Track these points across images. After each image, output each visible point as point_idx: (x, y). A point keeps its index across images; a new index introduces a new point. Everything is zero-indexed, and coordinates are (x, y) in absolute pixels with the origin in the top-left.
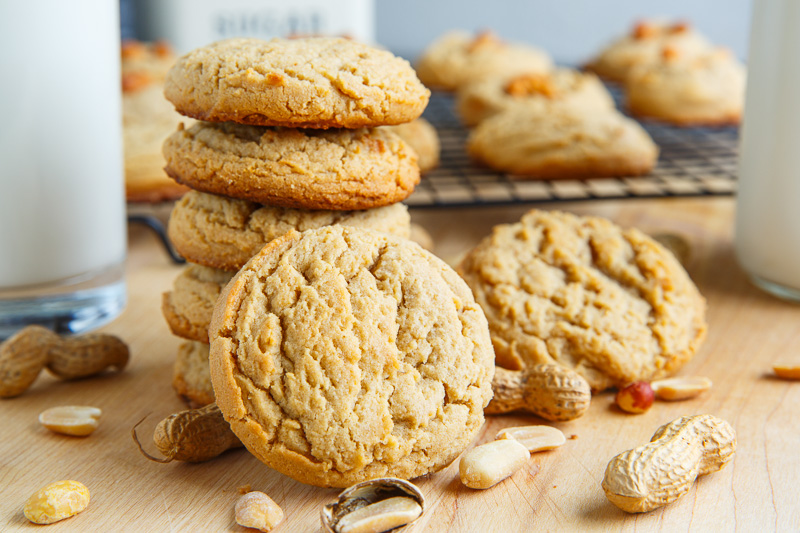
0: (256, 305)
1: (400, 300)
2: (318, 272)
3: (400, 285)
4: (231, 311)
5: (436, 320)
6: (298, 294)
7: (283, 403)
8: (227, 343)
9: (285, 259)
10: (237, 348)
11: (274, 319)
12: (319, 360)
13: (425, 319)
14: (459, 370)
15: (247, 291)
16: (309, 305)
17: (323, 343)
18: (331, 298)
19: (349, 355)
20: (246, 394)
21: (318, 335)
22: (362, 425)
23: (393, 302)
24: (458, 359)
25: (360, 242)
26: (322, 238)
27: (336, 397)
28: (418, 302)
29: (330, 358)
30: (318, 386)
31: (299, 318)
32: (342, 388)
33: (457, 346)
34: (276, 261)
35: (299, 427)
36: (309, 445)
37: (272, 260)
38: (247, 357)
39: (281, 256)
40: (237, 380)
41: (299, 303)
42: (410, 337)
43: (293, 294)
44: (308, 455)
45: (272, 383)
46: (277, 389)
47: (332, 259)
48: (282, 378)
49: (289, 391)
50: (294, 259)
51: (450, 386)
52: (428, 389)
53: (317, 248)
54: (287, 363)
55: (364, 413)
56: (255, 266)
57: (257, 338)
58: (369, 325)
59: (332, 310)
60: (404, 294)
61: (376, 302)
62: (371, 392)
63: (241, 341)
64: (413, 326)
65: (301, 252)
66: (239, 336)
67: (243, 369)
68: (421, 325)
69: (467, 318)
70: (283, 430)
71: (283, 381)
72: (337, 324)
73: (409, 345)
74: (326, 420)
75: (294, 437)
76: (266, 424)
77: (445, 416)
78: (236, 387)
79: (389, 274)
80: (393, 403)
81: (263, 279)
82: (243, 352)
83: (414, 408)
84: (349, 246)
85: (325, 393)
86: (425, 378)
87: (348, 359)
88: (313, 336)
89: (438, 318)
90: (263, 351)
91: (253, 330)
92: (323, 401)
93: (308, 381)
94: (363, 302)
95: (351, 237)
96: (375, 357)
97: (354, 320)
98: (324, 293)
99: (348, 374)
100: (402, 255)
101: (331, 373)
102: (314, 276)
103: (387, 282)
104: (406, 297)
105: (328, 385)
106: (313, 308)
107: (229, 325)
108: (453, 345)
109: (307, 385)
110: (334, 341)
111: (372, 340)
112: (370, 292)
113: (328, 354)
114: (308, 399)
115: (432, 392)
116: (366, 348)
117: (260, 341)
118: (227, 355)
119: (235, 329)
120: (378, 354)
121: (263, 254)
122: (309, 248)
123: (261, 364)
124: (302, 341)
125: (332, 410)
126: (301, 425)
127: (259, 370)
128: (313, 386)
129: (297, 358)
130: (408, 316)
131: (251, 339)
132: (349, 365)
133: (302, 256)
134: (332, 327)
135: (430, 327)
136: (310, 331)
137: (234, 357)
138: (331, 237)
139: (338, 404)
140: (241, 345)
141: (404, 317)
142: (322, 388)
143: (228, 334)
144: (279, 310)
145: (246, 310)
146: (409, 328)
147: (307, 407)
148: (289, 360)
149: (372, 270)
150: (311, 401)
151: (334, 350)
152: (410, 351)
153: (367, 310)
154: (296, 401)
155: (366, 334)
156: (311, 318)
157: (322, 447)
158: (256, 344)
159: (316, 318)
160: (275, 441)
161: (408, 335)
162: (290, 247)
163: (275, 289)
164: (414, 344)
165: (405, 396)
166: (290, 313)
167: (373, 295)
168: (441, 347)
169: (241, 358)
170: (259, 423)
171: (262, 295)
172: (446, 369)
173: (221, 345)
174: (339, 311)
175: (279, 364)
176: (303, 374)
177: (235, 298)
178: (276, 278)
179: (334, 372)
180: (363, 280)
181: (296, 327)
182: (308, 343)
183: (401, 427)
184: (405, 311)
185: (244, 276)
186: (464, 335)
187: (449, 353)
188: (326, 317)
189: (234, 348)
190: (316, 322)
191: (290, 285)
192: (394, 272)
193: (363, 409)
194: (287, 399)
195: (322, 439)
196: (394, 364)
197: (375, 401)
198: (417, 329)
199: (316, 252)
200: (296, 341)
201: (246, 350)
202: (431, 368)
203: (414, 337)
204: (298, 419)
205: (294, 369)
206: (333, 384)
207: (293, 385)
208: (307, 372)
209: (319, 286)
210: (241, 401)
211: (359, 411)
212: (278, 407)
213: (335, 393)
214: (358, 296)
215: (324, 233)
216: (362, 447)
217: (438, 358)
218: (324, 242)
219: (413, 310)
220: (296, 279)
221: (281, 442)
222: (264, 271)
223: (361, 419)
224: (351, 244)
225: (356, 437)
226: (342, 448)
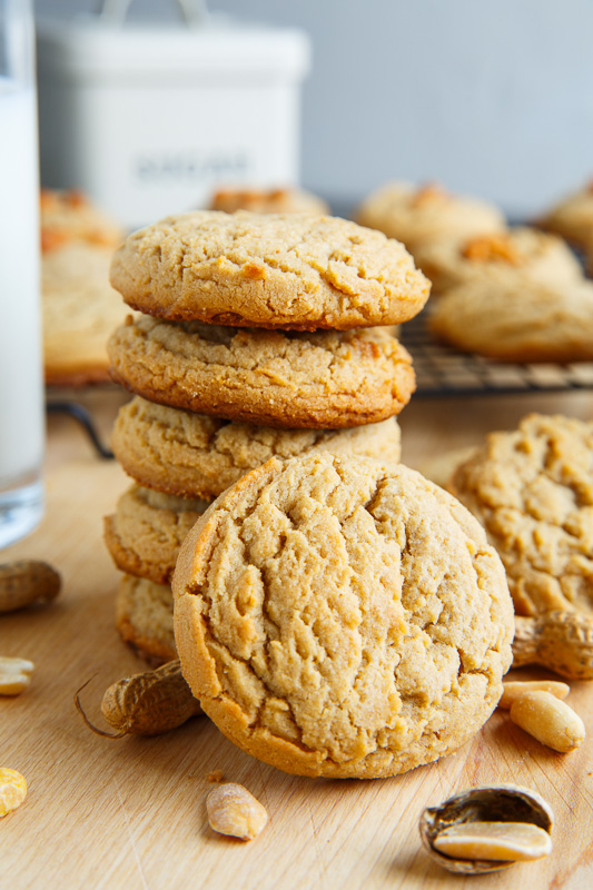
0: (231, 555)
1: (403, 545)
2: (306, 512)
3: (403, 528)
4: (200, 562)
5: (447, 570)
6: (283, 540)
7: (267, 678)
8: (197, 602)
9: (266, 496)
10: (210, 608)
11: (254, 573)
12: (311, 624)
13: (435, 569)
14: (476, 632)
15: (220, 536)
16: (297, 555)
17: (316, 604)
18: (323, 546)
19: (348, 618)
20: (221, 666)
21: (310, 593)
22: (365, 706)
23: (396, 548)
24: (474, 619)
25: (355, 474)
26: (309, 470)
27: (333, 672)
28: (425, 549)
29: (324, 623)
30: (311, 658)
31: (285, 572)
32: (339, 660)
33: (473, 603)
34: (254, 499)
35: (287, 708)
36: (300, 730)
37: (249, 496)
38: (221, 620)
39: (259, 491)
40: (210, 648)
41: (284, 553)
42: (417, 591)
43: (276, 541)
44: (298, 742)
45: (253, 654)
46: (260, 661)
47: (323, 496)
48: (265, 646)
49: (274, 663)
50: (277, 496)
51: (466, 653)
52: (440, 657)
53: (304, 482)
54: (271, 628)
55: (366, 691)
56: (228, 505)
57: (234, 596)
58: (370, 580)
59: (326, 562)
60: (408, 538)
61: (376, 549)
62: (374, 664)
63: (214, 600)
64: (420, 579)
65: (285, 487)
66: (212, 594)
67: (217, 635)
68: (430, 577)
69: (482, 566)
70: (268, 711)
71: (267, 650)
72: (332, 579)
73: (416, 602)
74: (321, 701)
75: (280, 721)
76: (245, 704)
77: (461, 690)
78: (208, 657)
79: (390, 514)
80: (399, 676)
81: (239, 521)
82: (217, 614)
83: (425, 682)
84: (342, 478)
85: (319, 667)
86: (435, 642)
87: (346, 623)
88: (304, 594)
89: (450, 567)
90: (243, 613)
91: (229, 586)
92: (316, 677)
93: (298, 651)
94: (362, 550)
95: (344, 468)
96: (377, 619)
97: (352, 572)
98: (314, 539)
99: (346, 642)
100: (405, 490)
101: (326, 640)
102: (301, 518)
103: (388, 523)
104: (410, 542)
105: (322, 656)
106: (302, 559)
107: (199, 579)
108: (468, 601)
109: (296, 657)
110: (329, 601)
111: (374, 597)
112: (369, 536)
113: (322, 618)
114: (299, 675)
115: (446, 659)
116: (367, 608)
117: (237, 600)
118: (198, 617)
119: (207, 584)
120: (381, 615)
121: (238, 489)
122: (294, 483)
123: (239, 630)
124: (290, 601)
125: (328, 688)
126: (290, 705)
127: (237, 637)
128: (304, 657)
129: (284, 622)
130: (414, 566)
131: (226, 597)
132: (348, 631)
133: (286, 492)
134: (326, 583)
135: (441, 580)
136: (299, 588)
137: (206, 619)
138: (320, 468)
139: (335, 680)
140: (214, 605)
141: (409, 567)
142: (315, 659)
143: (196, 590)
144: (260, 561)
145: (219, 561)
146: (416, 581)
147: (297, 685)
148: (274, 623)
149: (369, 507)
150: (302, 677)
151: (330, 613)
152: (417, 609)
153: (367, 561)
154: (284, 677)
155: (367, 590)
156: (300, 571)
157: (316, 734)
158: (233, 605)
159: (306, 572)
160: (257, 724)
161: (414, 589)
162: (270, 481)
163: (255, 534)
164: (423, 601)
165: (414, 667)
166: (274, 564)
167: (372, 540)
168: (454, 603)
169: (215, 621)
170: (237, 703)
171: (239, 541)
172: (460, 632)
173: (189, 604)
174: (333, 562)
175: (261, 629)
176: (292, 643)
177: (205, 546)
178: (254, 521)
179: (330, 640)
180: (361, 522)
181: (282, 583)
182: (298, 603)
183: (409, 706)
184: (410, 559)
185: (215, 516)
186: (480, 587)
187: (463, 611)
188: (318, 570)
189: (205, 609)
190: (306, 577)
191: (272, 529)
192: (396, 511)
193: (364, 685)
194: (272, 673)
195: (315, 724)
196: (401, 627)
197: (379, 674)
198: (425, 582)
199: (303, 487)
200: (282, 601)
201: (220, 611)
202: (442, 630)
203: (422, 592)
204: (284, 698)
205: (280, 635)
206: (329, 655)
207: (279, 656)
208: (297, 641)
209: (308, 531)
210: (215, 675)
211: (360, 687)
212: (260, 684)
213: (331, 667)
214: (355, 542)
215: (312, 463)
216: (364, 733)
217: (451, 618)
218: (312, 474)
219: (419, 558)
220: (280, 522)
221: (265, 727)
222: (240, 511)
223: (362, 698)
224: (345, 476)
225: (357, 721)
226: (341, 735)
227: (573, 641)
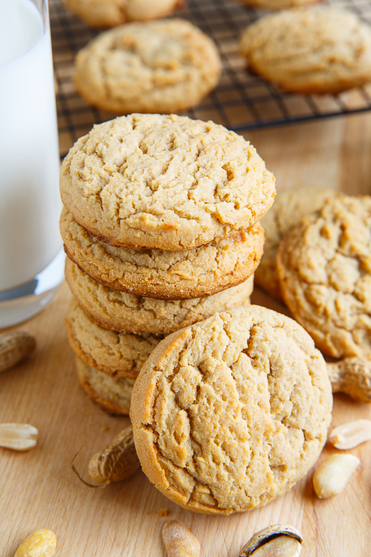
0: (168, 404)
1: (269, 372)
2: (211, 369)
3: (268, 362)
4: (149, 410)
5: (295, 383)
6: (198, 388)
7: (196, 476)
8: (150, 435)
9: (185, 361)
10: (158, 438)
11: (183, 414)
12: (220, 445)
13: (288, 383)
14: (312, 416)
15: (159, 390)
16: (208, 400)
17: (223, 432)
18: (224, 393)
19: (242, 437)
20: (168, 472)
21: (219, 426)
22: (254, 485)
23: (264, 375)
24: (311, 408)
25: (238, 333)
26: (210, 337)
27: (235, 470)
28: (282, 373)
29: (228, 443)
30: (222, 464)
31: (202, 414)
32: (238, 463)
33: (310, 399)
34: (177, 360)
35: (209, 492)
36: (216, 502)
37: (175, 360)
38: (166, 446)
39: (180, 354)
40: (160, 462)
41: (201, 400)
42: (278, 400)
43: (194, 392)
44: (216, 506)
45: (187, 465)
46: (191, 468)
47: (220, 355)
48: (193, 457)
49: (200, 468)
50: (191, 358)
51: (307, 431)
52: (293, 438)
53: (208, 347)
54: (196, 446)
55: (254, 475)
56: (162, 368)
57: (173, 432)
58: (252, 407)
59: (226, 403)
60: (271, 366)
61: (254, 383)
62: (257, 456)
63: (161, 435)
64: (280, 394)
65: (196, 352)
66: (158, 430)
67: (164, 455)
68: (285, 391)
69: (313, 369)
70: (197, 494)
71: (195, 461)
72: (231, 414)
73: (278, 408)
74: (229, 488)
75: (205, 499)
76: (184, 491)
77: (305, 454)
78: (160, 469)
79: (260, 355)
80: (271, 458)
81: (170, 378)
82: (163, 443)
83: (286, 459)
84: (230, 337)
85: (227, 468)
86: (289, 427)
87: (240, 439)
88: (215, 428)
89: (297, 380)
90: (179, 443)
91: (168, 424)
92: (225, 474)
93: (213, 461)
94: (246, 387)
95: (231, 329)
96: (257, 429)
97: (242, 405)
98: (218, 389)
99: (242, 451)
100: (268, 336)
101: (230, 452)
102: (207, 371)
103: (259, 361)
104: (272, 369)
105: (228, 462)
106: (212, 404)
107: (149, 421)
108: (307, 398)
109: (213, 465)
110: (230, 428)
111: (255, 417)
112: (249, 375)
113: (226, 440)
114: (215, 475)
115: (296, 440)
116: (251, 426)
117: (175, 434)
118: (151, 445)
119: (155, 423)
120: (260, 426)
121: (166, 356)
122: (201, 348)
123: (178, 453)
124: (207, 433)
125: (232, 480)
126: (210, 490)
127: (177, 457)
128: (218, 464)
129: (204, 444)
130: (275, 384)
131: (168, 433)
132: (242, 444)
133: (197, 356)
134: (227, 418)
135: (291, 389)
136: (212, 425)
137: (156, 445)
138: (216, 334)
139: (237, 474)
140: (160, 437)
141: (273, 385)
142: (224, 464)
143: (147, 426)
144: (185, 405)
145: (161, 409)
146: (277, 394)
147: (215, 480)
148: (197, 443)
149: (246, 351)
150: (217, 475)
151: (231, 436)
152: (279, 412)
153: (249, 393)
154: (207, 477)
155: (251, 414)
156: (211, 413)
157: (226, 504)
158: (173, 438)
159: (215, 412)
160: (192, 499)
161: (276, 399)
162: (186, 347)
163: (181, 388)
164: (282, 406)
165: (279, 451)
166: (195, 408)
167: (251, 377)
168: (300, 403)
169: (162, 447)
170: (179, 491)
171: (171, 393)
172: (304, 420)
173: (145, 437)
174: (231, 403)
175: (190, 447)
176: (210, 457)
177: (150, 400)
178: (179, 379)
179: (232, 452)
180: (243, 366)
181: (202, 421)
182: (212, 434)
183: (277, 472)
184: (273, 380)
185: (154, 377)
186: (313, 385)
187: (305, 406)
188: (223, 410)
189: (156, 439)
190: (216, 416)
191: (192, 384)
192: (263, 352)
193: (252, 472)
194: (198, 473)
195: (226, 500)
196: (271, 430)
197: (260, 462)
198: (282, 394)
199: (207, 351)
200: (202, 432)
201: (165, 441)
202: (293, 420)
203: (280, 400)
204: (207, 485)
205: (202, 451)
206: (232, 460)
207: (203, 466)
208: (213, 455)
209: (214, 383)
210: (165, 478)
211: (250, 474)
212: (192, 479)
213: (233, 467)
214: (241, 382)
215: (211, 330)
216: (253, 498)
217: (298, 411)
218: (212, 339)
219: (278, 379)
220: (196, 378)
221: (195, 501)
222: (170, 372)
223: (252, 480)
224: (232, 336)
225: (249, 494)
226: (240, 502)
227: (363, 386)
